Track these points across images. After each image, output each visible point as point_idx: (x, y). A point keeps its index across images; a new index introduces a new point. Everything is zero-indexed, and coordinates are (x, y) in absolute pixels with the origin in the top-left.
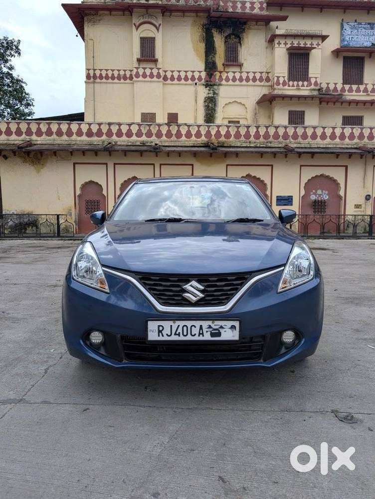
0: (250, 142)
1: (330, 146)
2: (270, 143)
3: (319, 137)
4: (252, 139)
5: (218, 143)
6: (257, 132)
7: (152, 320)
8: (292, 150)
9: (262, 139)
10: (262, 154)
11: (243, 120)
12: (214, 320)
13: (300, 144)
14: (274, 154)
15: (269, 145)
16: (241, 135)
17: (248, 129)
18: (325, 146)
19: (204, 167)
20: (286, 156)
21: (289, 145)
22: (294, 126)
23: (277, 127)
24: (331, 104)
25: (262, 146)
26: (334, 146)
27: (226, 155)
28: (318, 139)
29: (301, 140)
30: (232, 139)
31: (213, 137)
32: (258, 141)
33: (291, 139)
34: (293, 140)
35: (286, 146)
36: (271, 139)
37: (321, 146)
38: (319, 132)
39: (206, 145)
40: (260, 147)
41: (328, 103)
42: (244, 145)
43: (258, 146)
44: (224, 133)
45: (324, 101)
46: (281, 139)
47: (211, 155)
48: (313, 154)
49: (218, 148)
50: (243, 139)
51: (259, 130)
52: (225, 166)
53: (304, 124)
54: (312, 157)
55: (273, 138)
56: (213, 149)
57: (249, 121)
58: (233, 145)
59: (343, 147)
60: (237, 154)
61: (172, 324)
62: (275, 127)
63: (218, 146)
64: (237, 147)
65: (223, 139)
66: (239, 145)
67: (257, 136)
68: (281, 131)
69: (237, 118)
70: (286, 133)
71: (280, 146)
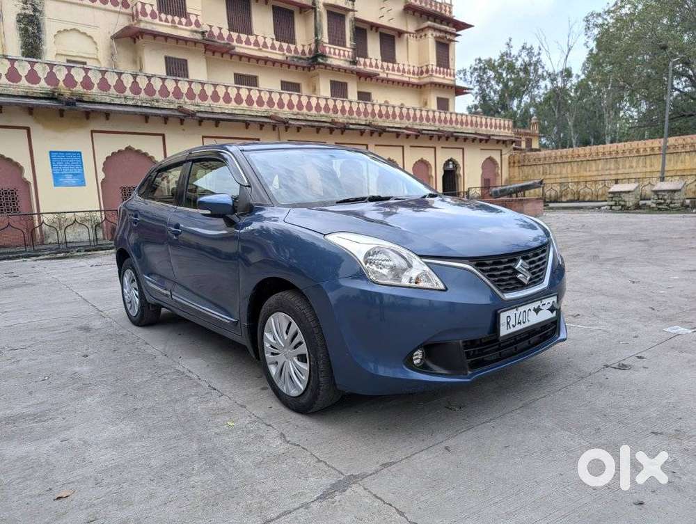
0: (125, 98)
1: (236, 112)
2: (157, 101)
3: (221, 99)
4: (128, 93)
5: (72, 94)
6: (135, 82)
7: (504, 311)
8: (192, 115)
9: (143, 95)
10: (146, 118)
11: (92, 60)
12: (541, 300)
13: (199, 106)
14: (166, 119)
15: (156, 104)
16: (110, 86)
17: (119, 78)
18: (230, 112)
19: (50, 134)
20: (182, 122)
21: (185, 106)
22: (174, 78)
23: (149, 77)
24: (218, 55)
25: (144, 105)
26: (241, 112)
27: (88, 115)
28: (221, 101)
29: (200, 101)
30: (95, 89)
31: (61, 84)
32: (137, 97)
33: (186, 99)
34: (188, 101)
35: (180, 109)
36: (157, 96)
37: (226, 111)
38: (209, 91)
39: (51, 97)
40: (141, 107)
41: (214, 53)
42: (117, 101)
43: (139, 104)
44: (81, 80)
45: (211, 50)
46: (171, 97)
47: (61, 113)
48: (217, 122)
49: (77, 103)
50: (113, 91)
51: (138, 79)
52: (90, 133)
53: (187, 77)
54: (217, 126)
55: (159, 94)
56: (68, 103)
57: (102, 63)
58: (98, 100)
59: (253, 114)
60: (107, 115)
61: (516, 312)
62: (147, 77)
63: (78, 101)
64: (106, 103)
65: (79, 89)
66: (108, 100)
67: (135, 89)
68: (157, 84)
69: (82, 57)
70: (164, 88)
71: (172, 106)
